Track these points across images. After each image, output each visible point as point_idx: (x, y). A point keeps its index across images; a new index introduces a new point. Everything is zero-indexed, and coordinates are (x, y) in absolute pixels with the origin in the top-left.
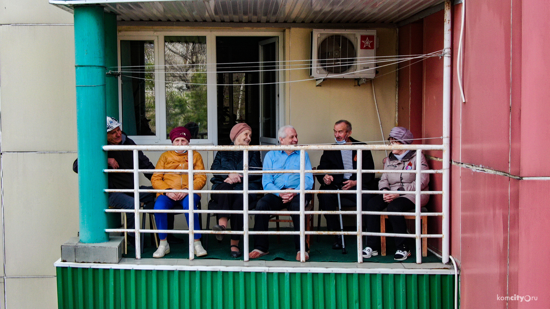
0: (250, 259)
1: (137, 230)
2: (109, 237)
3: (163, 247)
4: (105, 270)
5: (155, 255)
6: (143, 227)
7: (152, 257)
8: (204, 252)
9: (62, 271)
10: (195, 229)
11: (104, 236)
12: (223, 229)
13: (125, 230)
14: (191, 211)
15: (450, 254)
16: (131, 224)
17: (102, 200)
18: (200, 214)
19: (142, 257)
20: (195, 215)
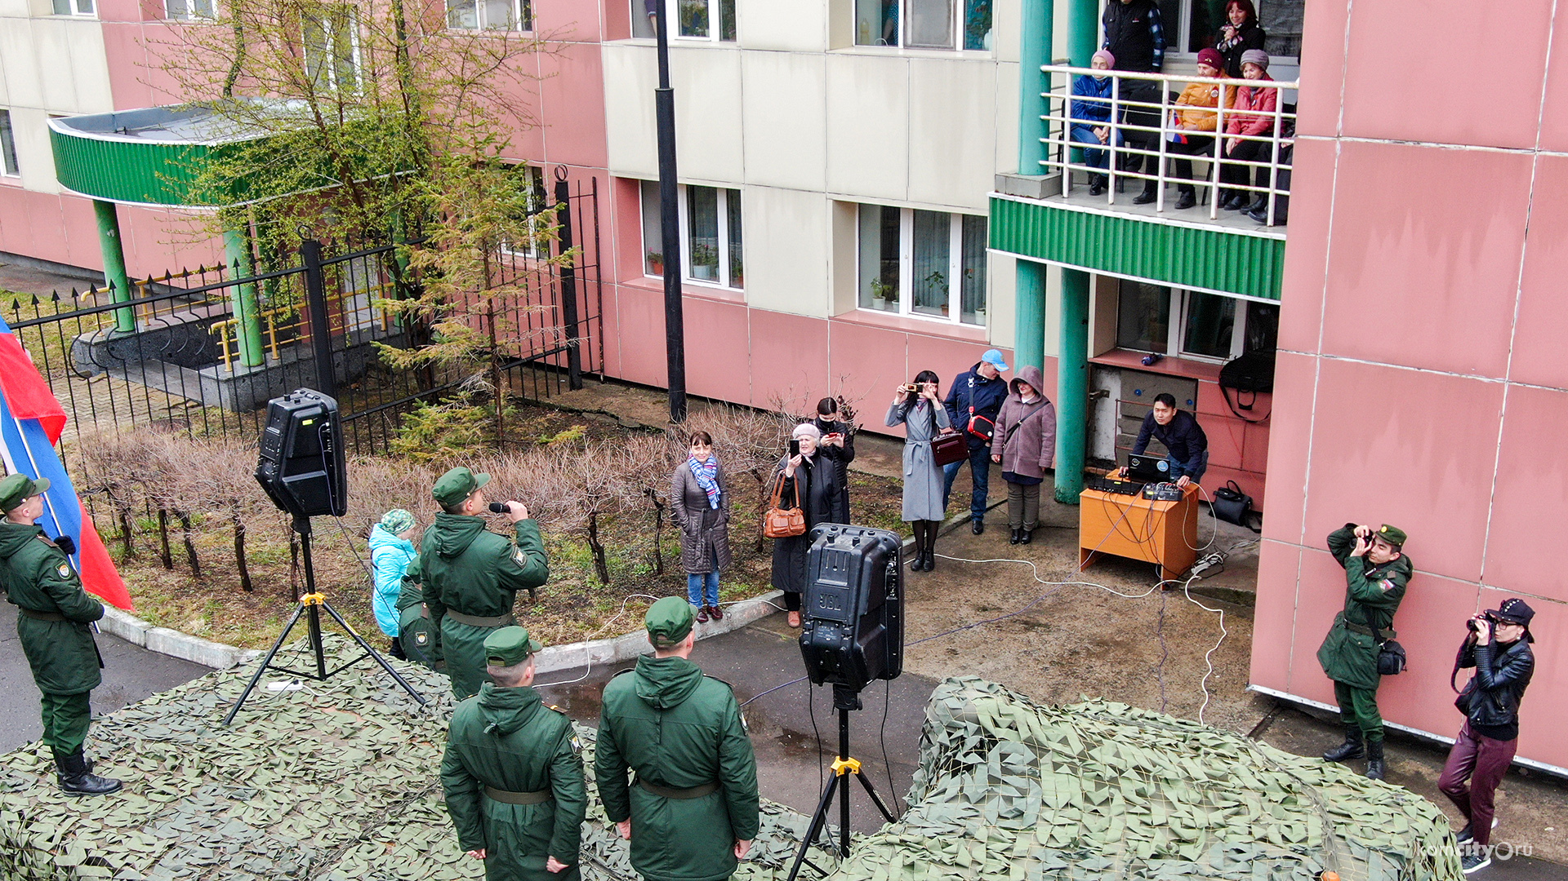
9: (993, 202)
11: (1038, 168)
14: (1112, 148)
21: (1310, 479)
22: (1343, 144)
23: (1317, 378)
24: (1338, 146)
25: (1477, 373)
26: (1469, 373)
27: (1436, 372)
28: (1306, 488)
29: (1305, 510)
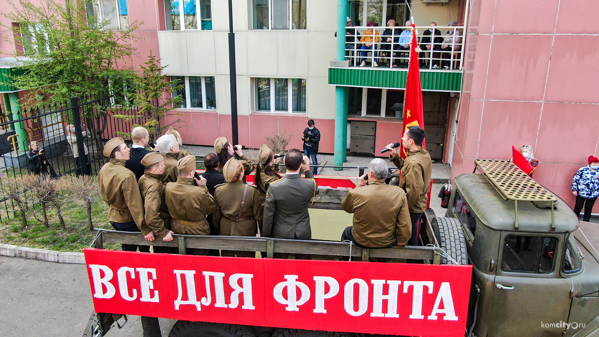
0: (392, 68)
1: (355, 57)
2: (346, 59)
3: (363, 63)
4: (344, 69)
5: (360, 66)
6: (357, 56)
7: (359, 66)
8: (377, 65)
9: (330, 70)
10: (374, 56)
11: (344, 58)
12: (384, 57)
13: (351, 57)
14: (373, 50)
15: (463, 66)
16: (353, 55)
17: (344, 46)
18: (377, 51)
19: (356, 66)
20: (375, 52)
21: (480, 138)
22: (494, 36)
23: (483, 107)
24: (492, 36)
25: (534, 100)
26: (532, 100)
27: (521, 101)
28: (479, 141)
29: (478, 147)
